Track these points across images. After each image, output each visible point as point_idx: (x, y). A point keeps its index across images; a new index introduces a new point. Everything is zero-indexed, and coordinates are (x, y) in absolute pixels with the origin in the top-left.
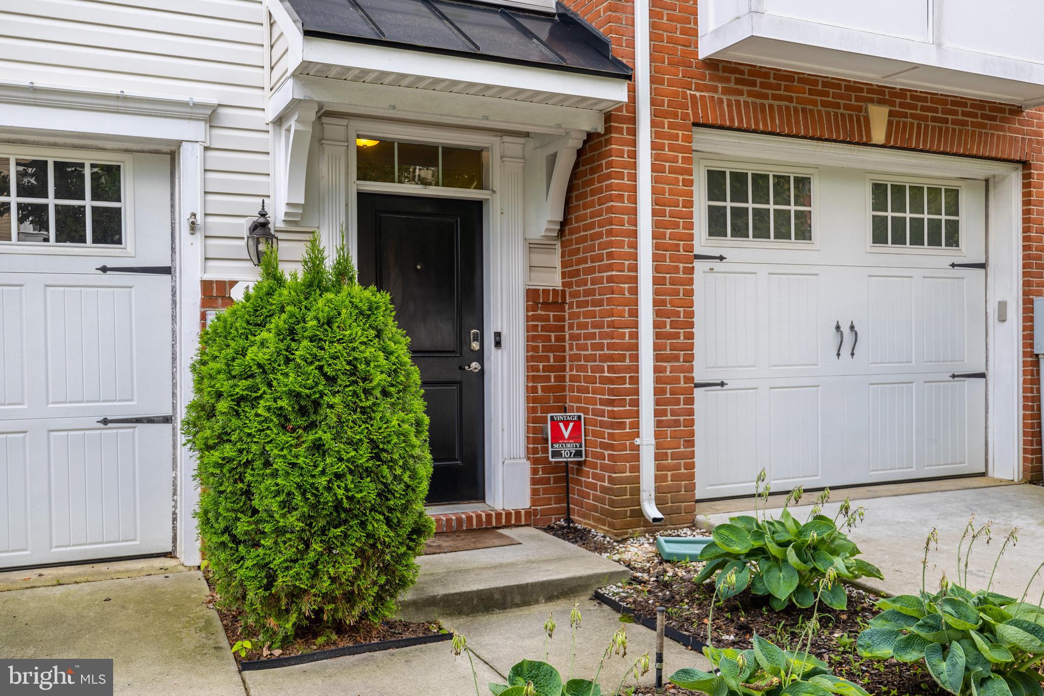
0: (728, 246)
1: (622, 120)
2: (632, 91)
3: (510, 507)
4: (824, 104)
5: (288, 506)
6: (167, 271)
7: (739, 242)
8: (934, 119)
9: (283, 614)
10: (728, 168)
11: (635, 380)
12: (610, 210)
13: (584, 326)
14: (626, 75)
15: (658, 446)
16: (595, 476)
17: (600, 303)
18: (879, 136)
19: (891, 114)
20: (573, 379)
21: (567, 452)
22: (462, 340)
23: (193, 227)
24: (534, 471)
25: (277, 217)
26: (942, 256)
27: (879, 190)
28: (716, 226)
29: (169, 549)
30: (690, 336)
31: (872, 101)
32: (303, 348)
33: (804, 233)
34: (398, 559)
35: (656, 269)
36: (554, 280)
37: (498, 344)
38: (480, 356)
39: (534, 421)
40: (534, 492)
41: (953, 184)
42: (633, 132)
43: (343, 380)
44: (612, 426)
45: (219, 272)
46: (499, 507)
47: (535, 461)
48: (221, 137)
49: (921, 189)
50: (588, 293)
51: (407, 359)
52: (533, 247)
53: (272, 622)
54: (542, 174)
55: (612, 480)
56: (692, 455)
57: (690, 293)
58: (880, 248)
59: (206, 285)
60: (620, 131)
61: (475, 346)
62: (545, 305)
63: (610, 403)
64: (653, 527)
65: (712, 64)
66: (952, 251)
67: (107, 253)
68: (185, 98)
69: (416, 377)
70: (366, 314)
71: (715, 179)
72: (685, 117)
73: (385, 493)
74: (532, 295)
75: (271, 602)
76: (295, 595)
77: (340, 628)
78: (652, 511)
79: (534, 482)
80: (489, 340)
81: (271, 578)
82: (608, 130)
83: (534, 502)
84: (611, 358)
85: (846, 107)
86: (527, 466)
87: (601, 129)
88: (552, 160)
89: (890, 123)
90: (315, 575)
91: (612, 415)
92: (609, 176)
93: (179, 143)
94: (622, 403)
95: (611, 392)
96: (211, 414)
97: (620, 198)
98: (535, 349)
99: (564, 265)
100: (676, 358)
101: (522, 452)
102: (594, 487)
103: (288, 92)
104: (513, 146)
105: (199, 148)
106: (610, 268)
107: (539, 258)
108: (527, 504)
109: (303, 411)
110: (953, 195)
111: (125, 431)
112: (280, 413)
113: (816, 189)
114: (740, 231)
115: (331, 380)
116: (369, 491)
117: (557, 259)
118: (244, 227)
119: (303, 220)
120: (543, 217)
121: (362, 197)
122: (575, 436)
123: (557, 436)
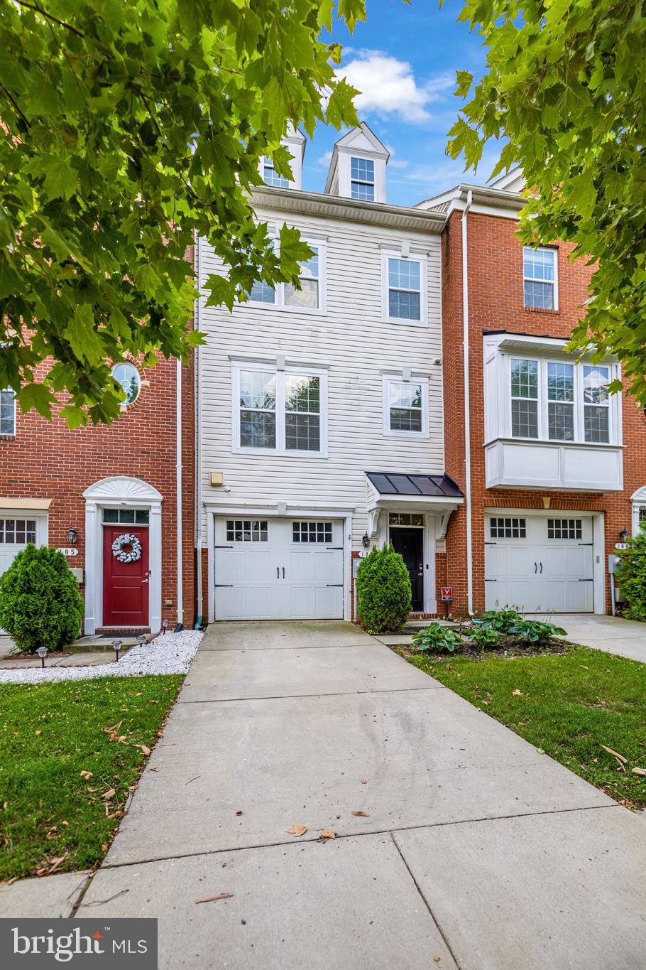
0: (497, 540)
1: (463, 507)
2: (465, 501)
3: (431, 613)
4: (528, 498)
5: (381, 600)
6: (342, 549)
7: (501, 539)
8: (568, 500)
9: (378, 625)
10: (497, 517)
11: (467, 578)
12: (459, 532)
13: (452, 563)
14: (463, 496)
15: (473, 596)
16: (455, 604)
17: (456, 557)
18: (547, 506)
19: (551, 499)
20: (449, 578)
21: (447, 598)
22: (417, 567)
23: (349, 538)
24: (438, 603)
25: (369, 536)
26: (575, 541)
27: (550, 522)
28: (493, 534)
29: (342, 618)
30: (483, 566)
31: (544, 496)
32: (384, 567)
33: (523, 534)
34: (404, 615)
35: (473, 547)
36: (444, 550)
37: (427, 568)
38: (422, 571)
39: (438, 589)
40: (438, 609)
41: (579, 519)
42: (466, 510)
43: (393, 574)
44: (460, 590)
45: (355, 549)
46: (428, 613)
47: (438, 601)
48: (356, 516)
49: (566, 521)
50: (453, 554)
51: (406, 569)
52: (437, 541)
53: (376, 627)
54: (440, 520)
55: (460, 605)
56: (484, 599)
57: (483, 554)
58: (551, 539)
59: (353, 552)
60: (462, 510)
61: (421, 568)
62: (441, 557)
63: (459, 584)
64: (470, 618)
65: (490, 490)
66: (579, 540)
67: (329, 545)
68: (347, 507)
69: (408, 573)
70: (397, 559)
71: (493, 522)
72: (482, 505)
73: (402, 599)
74: (437, 555)
75: (376, 622)
76: (382, 620)
77: (391, 630)
78: (471, 613)
79: (438, 606)
80: (425, 567)
81: (377, 616)
82: (459, 510)
83: (438, 612)
84: (459, 572)
85: (535, 498)
86: (436, 602)
87: (457, 509)
88: (443, 517)
89: (551, 503)
90: (386, 616)
91: (460, 587)
92: (459, 522)
93: (346, 518)
94: (463, 584)
95: (460, 581)
96: (363, 580)
97: (462, 528)
98: (438, 569)
99: (447, 546)
100: (479, 572)
101: (434, 598)
102: (455, 607)
103: (374, 505)
104: (432, 514)
105: (351, 519)
106: (459, 547)
107: (439, 544)
108: (435, 612)
109: (384, 581)
110: (579, 523)
112: (379, 581)
113: (527, 522)
114: (501, 535)
115: (390, 574)
116: (399, 598)
117: (444, 544)
118: (361, 537)
119: (375, 536)
120: (441, 532)
121: (390, 528)
122: (450, 593)
123: (445, 593)
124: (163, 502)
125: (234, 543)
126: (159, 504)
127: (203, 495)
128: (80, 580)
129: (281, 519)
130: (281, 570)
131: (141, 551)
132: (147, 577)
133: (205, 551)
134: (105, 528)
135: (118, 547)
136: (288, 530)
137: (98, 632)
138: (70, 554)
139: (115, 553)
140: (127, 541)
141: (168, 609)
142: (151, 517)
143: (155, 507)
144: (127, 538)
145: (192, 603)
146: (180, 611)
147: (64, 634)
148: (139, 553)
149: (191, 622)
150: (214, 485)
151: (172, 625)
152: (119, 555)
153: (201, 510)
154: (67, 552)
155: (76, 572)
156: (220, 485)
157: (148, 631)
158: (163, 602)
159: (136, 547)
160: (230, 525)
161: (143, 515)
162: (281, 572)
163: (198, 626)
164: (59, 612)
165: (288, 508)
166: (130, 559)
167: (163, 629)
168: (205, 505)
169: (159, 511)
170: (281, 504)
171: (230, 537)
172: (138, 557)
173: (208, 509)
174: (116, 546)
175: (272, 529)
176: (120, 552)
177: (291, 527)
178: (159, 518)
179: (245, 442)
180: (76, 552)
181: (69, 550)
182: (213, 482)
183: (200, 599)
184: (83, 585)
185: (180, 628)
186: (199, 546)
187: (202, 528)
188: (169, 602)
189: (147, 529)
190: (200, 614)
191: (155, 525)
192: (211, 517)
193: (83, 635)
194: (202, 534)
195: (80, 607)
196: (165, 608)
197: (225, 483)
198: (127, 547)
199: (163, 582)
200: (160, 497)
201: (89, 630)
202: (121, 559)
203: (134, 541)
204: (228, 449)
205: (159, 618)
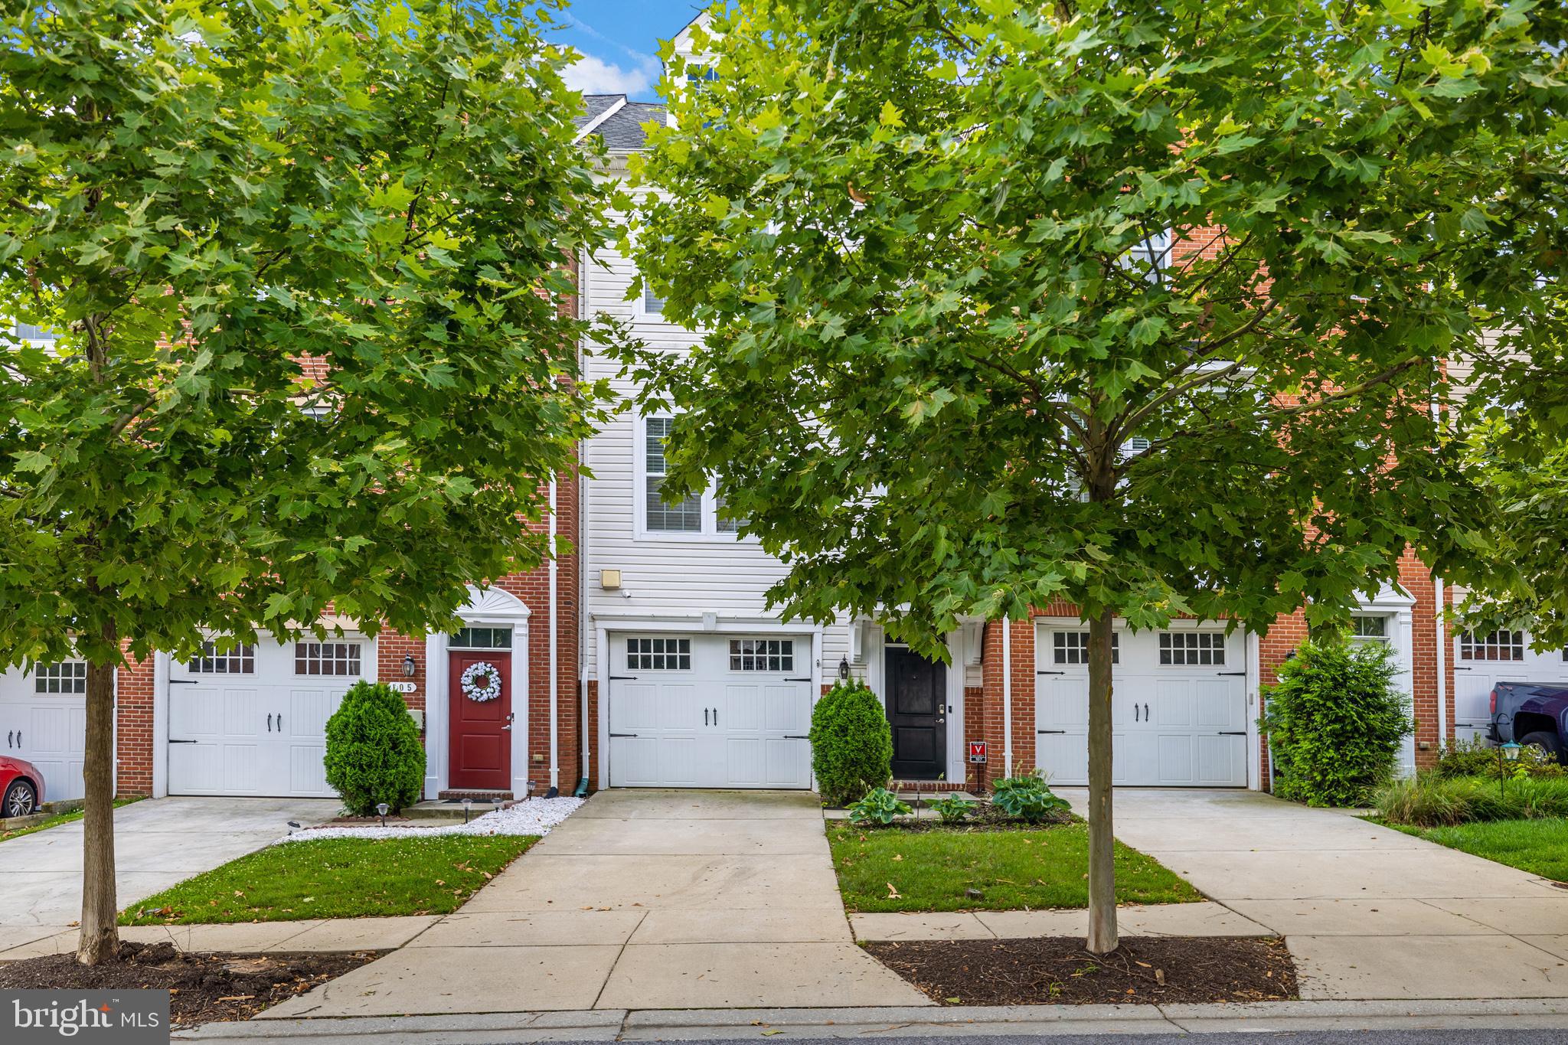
0: (1066, 668)
3: (955, 783)
6: (809, 680)
7: (1072, 665)
10: (1066, 631)
11: (1003, 728)
12: (991, 655)
15: (1014, 757)
17: (992, 694)
20: (986, 727)
21: (979, 759)
22: (936, 709)
23: (818, 664)
24: (967, 767)
25: (851, 660)
26: (1213, 669)
27: (1164, 638)
28: (1060, 658)
29: (809, 787)
30: (1033, 709)
32: (843, 711)
35: (1013, 680)
36: (980, 683)
37: (952, 711)
38: (944, 716)
39: (966, 745)
41: (1219, 632)
42: (1001, 622)
44: (994, 747)
45: (828, 681)
46: (950, 782)
47: (967, 763)
48: (829, 630)
49: (1194, 635)
52: (968, 669)
53: (835, 798)
54: (971, 636)
56: (1034, 761)
57: (1033, 690)
58: (1165, 666)
59: (823, 686)
61: (942, 711)
62: (973, 694)
63: (992, 737)
66: (1218, 667)
67: (787, 674)
71: (1059, 639)
74: (967, 690)
79: (967, 772)
80: (948, 709)
83: (966, 782)
84: (992, 718)
86: (963, 764)
88: (974, 630)
91: (993, 742)
93: (813, 634)
95: (992, 733)
96: (816, 732)
97: (995, 650)
98: (968, 713)
99: (983, 676)
100: (1024, 719)
101: (962, 759)
102: (989, 774)
105: (821, 635)
107: (970, 674)
108: (963, 782)
110: (1220, 639)
111: (793, 741)
112: (836, 731)
113: (1122, 638)
117: (980, 674)
118: (837, 664)
119: (861, 661)
120: (973, 655)
121: (887, 649)
122: (982, 752)
123: (974, 752)
124: (530, 619)
125: (639, 672)
126: (525, 621)
127: (591, 603)
128: (420, 726)
129: (710, 636)
130: (711, 713)
131: (500, 685)
132: (509, 723)
133: (593, 686)
134: (451, 654)
135: (469, 680)
136: (724, 652)
137: (442, 796)
138: (406, 690)
139: (465, 689)
140: (481, 672)
141: (538, 767)
142: (515, 640)
143: (521, 626)
144: (481, 668)
145: (572, 760)
146: (554, 769)
147: (402, 793)
148: (498, 688)
149: (570, 786)
150: (607, 589)
151: (541, 789)
152: (470, 692)
153: (587, 626)
154: (402, 687)
155: (414, 713)
156: (615, 589)
157: (510, 797)
158: (531, 757)
159: (494, 680)
160: (632, 645)
161: (504, 636)
162: (711, 716)
163: (580, 792)
164: (397, 766)
165: (719, 620)
166: (485, 697)
167: (530, 794)
168: (593, 618)
169: (525, 631)
170: (709, 615)
171: (632, 663)
172: (497, 694)
173: (599, 624)
174: (466, 680)
175: (696, 652)
176: (471, 687)
177: (727, 648)
178: (525, 641)
179: (654, 523)
180: (414, 687)
181: (405, 684)
182: (605, 584)
183: (586, 753)
184: (423, 732)
185: (553, 793)
186: (585, 678)
187: (588, 651)
188: (538, 757)
189: (509, 654)
190: (586, 776)
191: (520, 650)
192: (602, 636)
193: (423, 799)
194: (588, 659)
195: (421, 760)
196: (533, 765)
197: (624, 585)
198: (481, 681)
199: (531, 729)
200: (527, 612)
201: (431, 793)
202: (473, 696)
203: (491, 673)
204: (627, 534)
205: (525, 779)
